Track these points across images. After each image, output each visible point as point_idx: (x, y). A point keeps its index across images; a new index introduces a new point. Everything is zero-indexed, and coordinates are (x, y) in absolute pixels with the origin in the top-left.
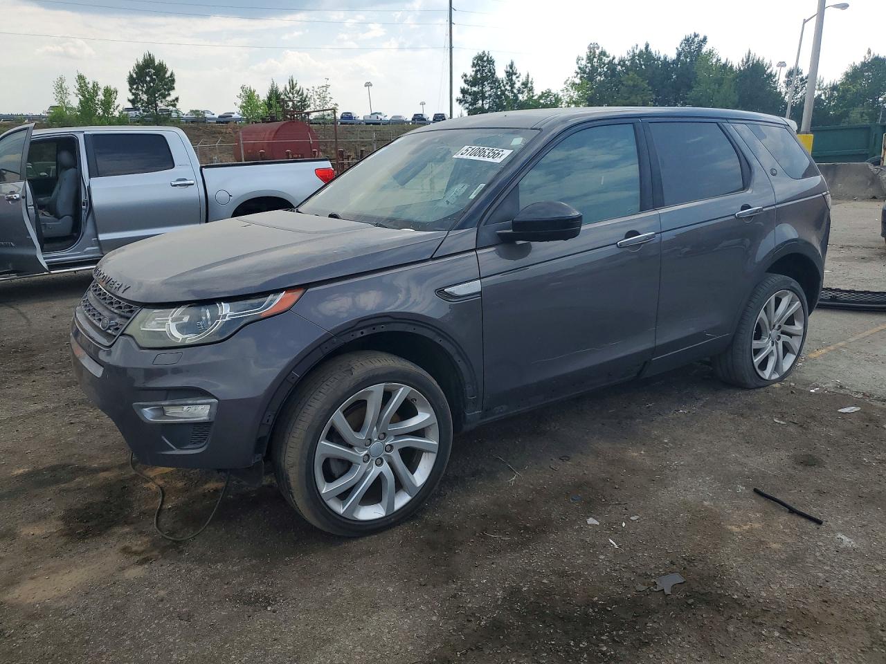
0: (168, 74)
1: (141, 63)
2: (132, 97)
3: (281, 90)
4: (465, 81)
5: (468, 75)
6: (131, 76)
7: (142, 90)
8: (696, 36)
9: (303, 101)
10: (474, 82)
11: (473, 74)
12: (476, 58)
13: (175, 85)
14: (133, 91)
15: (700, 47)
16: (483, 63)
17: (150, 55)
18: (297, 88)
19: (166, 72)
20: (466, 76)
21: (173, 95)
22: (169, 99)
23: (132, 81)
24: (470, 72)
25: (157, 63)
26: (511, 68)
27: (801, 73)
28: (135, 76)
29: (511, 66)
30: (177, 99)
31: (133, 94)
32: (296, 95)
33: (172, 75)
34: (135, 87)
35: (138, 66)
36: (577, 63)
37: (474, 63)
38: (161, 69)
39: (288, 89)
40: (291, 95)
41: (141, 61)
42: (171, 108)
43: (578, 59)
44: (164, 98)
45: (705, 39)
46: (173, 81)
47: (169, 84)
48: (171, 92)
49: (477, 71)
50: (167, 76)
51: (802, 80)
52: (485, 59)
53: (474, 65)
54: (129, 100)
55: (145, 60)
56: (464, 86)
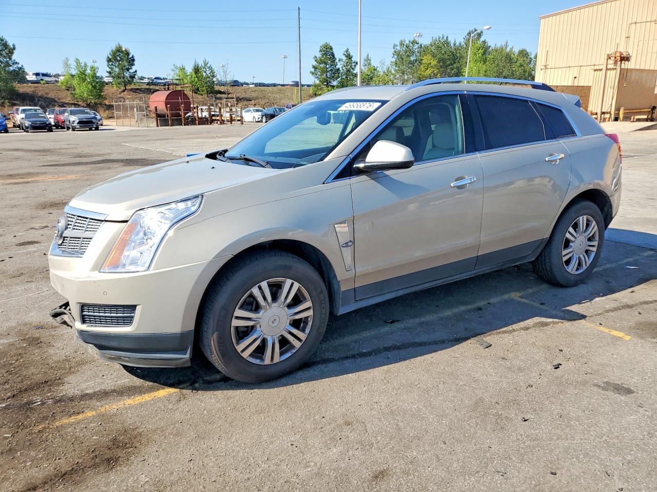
0: (130, 56)
1: (114, 50)
2: (109, 70)
4: (316, 61)
5: (318, 57)
6: (108, 58)
7: (115, 66)
8: (476, 30)
9: (212, 72)
10: (321, 62)
12: (322, 46)
13: (135, 63)
14: (110, 66)
15: (479, 37)
16: (326, 49)
17: (119, 44)
18: (209, 65)
20: (316, 57)
21: (134, 68)
22: (131, 71)
23: (109, 60)
24: (319, 55)
25: (124, 49)
26: (348, 53)
28: (110, 57)
29: (348, 49)
30: (136, 71)
31: (110, 68)
32: (208, 69)
33: (133, 57)
34: (110, 63)
35: (112, 51)
36: (394, 48)
37: (321, 49)
38: (126, 54)
39: (203, 65)
40: (204, 70)
41: (114, 48)
43: (395, 46)
44: (129, 71)
45: (482, 33)
46: (134, 60)
47: (132, 61)
48: (132, 67)
49: (322, 55)
50: (130, 57)
52: (328, 47)
53: (321, 51)
54: (107, 72)
55: (117, 48)
56: (315, 63)
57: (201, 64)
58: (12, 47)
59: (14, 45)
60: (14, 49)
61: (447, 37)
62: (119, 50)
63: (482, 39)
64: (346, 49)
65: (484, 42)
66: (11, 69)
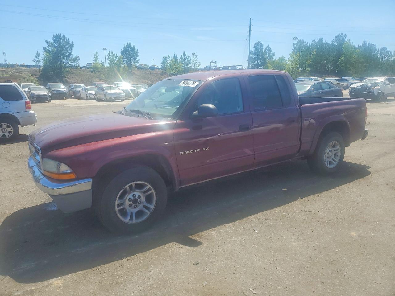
0: (136, 50)
1: (126, 46)
5: (252, 51)
6: (122, 51)
8: (342, 34)
11: (254, 50)
12: (255, 44)
14: (122, 57)
15: (343, 39)
16: (258, 46)
18: (186, 57)
21: (138, 58)
22: (136, 60)
23: (122, 53)
25: (132, 46)
26: (268, 48)
27: (387, 50)
30: (139, 60)
33: (137, 50)
34: (123, 55)
37: (254, 46)
38: (133, 49)
39: (183, 56)
42: (137, 64)
43: (294, 44)
44: (135, 59)
45: (345, 36)
46: (138, 53)
47: (136, 54)
49: (255, 49)
51: (387, 52)
52: (259, 44)
59: (72, 42)
62: (129, 45)
63: (346, 40)
64: (267, 46)
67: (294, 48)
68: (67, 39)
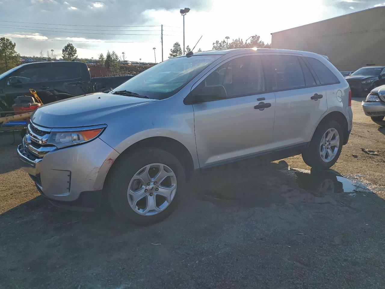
2: (63, 56)
3: (111, 54)
6: (63, 49)
7: (66, 54)
8: (256, 36)
9: (117, 57)
10: (174, 52)
12: (175, 44)
13: (77, 52)
15: (258, 39)
16: (177, 46)
18: (115, 54)
19: (74, 48)
20: (172, 50)
22: (74, 56)
23: (63, 51)
25: (71, 45)
26: (188, 47)
28: (64, 49)
29: (188, 46)
31: (64, 55)
32: (115, 56)
38: (72, 48)
40: (113, 56)
41: (66, 45)
43: (213, 44)
44: (73, 56)
45: (259, 37)
47: (75, 52)
48: (75, 54)
52: (177, 44)
53: (174, 47)
55: (68, 45)
56: (171, 53)
57: (111, 53)
58: (13, 44)
59: (15, 43)
60: (15, 45)
61: (242, 39)
62: (69, 45)
63: (260, 40)
65: (261, 42)
66: (13, 55)
67: (214, 46)
68: (10, 41)
